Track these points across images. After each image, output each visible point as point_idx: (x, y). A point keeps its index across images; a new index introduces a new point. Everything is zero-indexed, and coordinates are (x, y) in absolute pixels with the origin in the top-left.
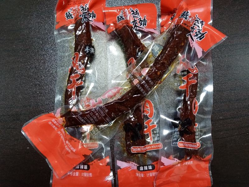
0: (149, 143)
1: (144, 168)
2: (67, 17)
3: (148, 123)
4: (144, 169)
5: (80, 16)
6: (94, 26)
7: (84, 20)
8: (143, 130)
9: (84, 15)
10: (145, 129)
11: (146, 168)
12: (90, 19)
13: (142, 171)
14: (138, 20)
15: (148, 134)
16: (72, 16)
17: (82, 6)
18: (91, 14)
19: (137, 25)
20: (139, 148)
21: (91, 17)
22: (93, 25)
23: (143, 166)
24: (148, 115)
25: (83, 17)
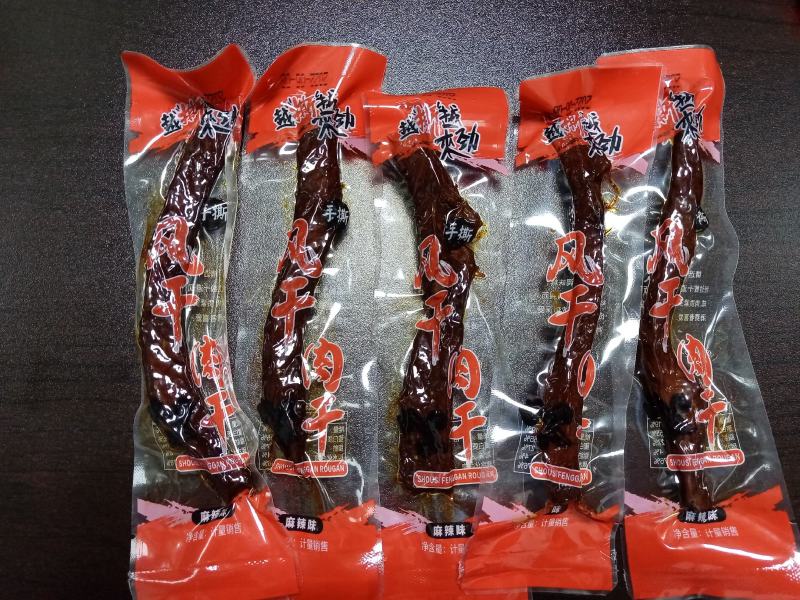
0: (461, 464)
1: (443, 529)
2: (279, 123)
3: (463, 412)
4: (443, 531)
5: (314, 122)
6: (349, 148)
7: (323, 130)
8: (449, 430)
9: (325, 119)
10: (455, 428)
11: (449, 530)
12: (340, 130)
13: (438, 537)
14: (457, 133)
15: (461, 441)
16: (293, 119)
17: (319, 94)
18: (342, 116)
19: (451, 147)
20: (435, 475)
21: (342, 123)
22: (345, 145)
23: (443, 525)
24: (464, 389)
25: (321, 124)
